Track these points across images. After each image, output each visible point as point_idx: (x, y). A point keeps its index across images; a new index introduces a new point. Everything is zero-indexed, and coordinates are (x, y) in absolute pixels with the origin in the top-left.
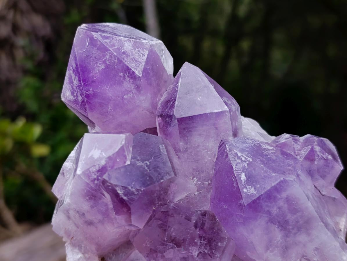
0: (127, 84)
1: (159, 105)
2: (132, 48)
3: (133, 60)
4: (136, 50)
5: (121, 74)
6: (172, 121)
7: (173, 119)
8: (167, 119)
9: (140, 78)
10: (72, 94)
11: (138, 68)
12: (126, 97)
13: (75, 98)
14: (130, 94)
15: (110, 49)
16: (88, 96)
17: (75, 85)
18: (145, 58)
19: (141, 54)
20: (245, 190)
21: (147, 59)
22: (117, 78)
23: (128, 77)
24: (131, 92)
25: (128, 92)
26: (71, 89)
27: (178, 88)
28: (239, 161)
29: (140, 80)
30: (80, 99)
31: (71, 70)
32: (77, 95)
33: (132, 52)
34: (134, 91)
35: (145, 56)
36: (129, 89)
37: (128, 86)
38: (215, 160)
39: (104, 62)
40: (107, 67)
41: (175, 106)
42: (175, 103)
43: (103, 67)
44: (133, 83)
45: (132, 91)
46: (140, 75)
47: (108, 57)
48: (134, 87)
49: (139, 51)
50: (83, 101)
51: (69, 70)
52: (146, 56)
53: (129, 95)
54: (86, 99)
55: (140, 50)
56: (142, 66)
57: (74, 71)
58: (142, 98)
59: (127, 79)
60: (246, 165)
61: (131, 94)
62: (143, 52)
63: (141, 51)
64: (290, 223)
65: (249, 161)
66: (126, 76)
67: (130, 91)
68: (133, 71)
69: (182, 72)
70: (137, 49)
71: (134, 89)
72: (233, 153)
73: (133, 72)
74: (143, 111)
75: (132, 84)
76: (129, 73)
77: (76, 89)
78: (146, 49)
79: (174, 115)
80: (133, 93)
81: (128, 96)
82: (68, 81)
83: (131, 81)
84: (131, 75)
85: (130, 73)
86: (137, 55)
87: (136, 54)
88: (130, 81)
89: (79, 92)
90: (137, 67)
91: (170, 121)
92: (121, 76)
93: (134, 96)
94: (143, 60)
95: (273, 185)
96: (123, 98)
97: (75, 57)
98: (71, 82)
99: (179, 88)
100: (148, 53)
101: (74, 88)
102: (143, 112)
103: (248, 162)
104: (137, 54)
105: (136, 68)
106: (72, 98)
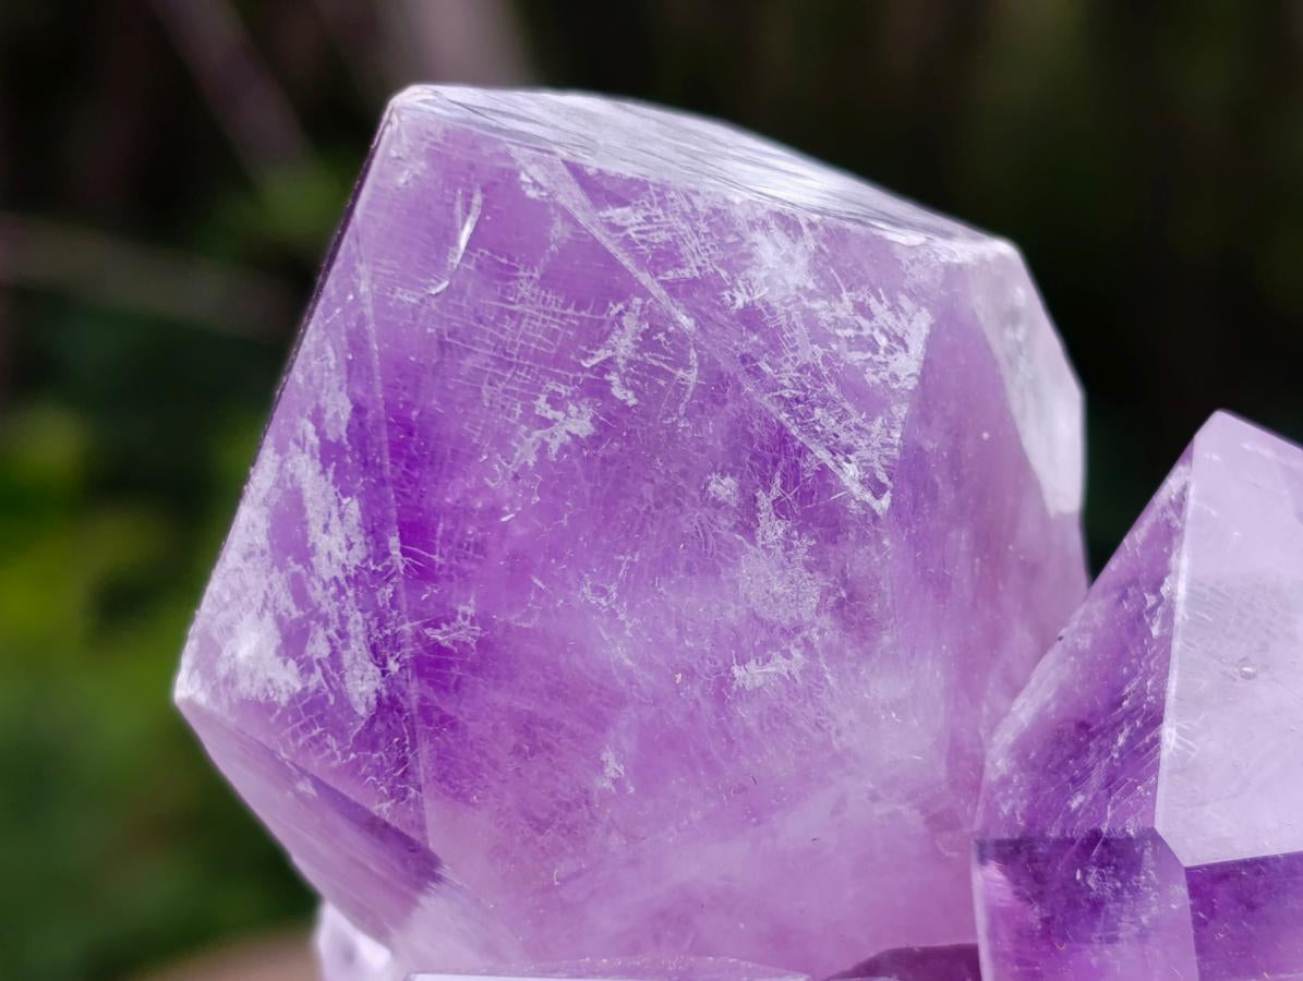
2: (811, 285)
3: (817, 375)
4: (841, 301)
5: (724, 487)
6: (1135, 890)
7: (1150, 873)
8: (1085, 874)
9: (876, 518)
10: (293, 641)
11: (862, 443)
12: (749, 675)
13: (316, 678)
14: (787, 655)
15: (645, 278)
16: (434, 664)
17: (326, 570)
18: (907, 365)
19: (882, 331)
21: (923, 377)
22: (691, 520)
23: (780, 508)
24: (799, 638)
25: (772, 636)
26: (286, 602)
27: (1169, 616)
29: (878, 537)
30: (363, 685)
31: (300, 444)
32: (335, 656)
33: (815, 311)
34: (823, 630)
35: (912, 352)
36: (784, 616)
37: (777, 588)
39: (596, 388)
40: (611, 422)
41: (1164, 769)
42: (1156, 741)
43: (579, 421)
44: (817, 565)
45: (798, 630)
46: (877, 496)
47: (623, 344)
48: (826, 592)
49: (863, 310)
50: (387, 707)
51: (281, 449)
52: (917, 347)
53: (778, 665)
54: (414, 691)
55: (872, 301)
56: (889, 427)
57: (328, 453)
58: (883, 688)
59: (772, 529)
61: (797, 654)
62: (890, 319)
63: (880, 310)
66: (764, 501)
67: (783, 631)
68: (824, 467)
69: (1192, 492)
70: (845, 295)
71: (818, 612)
73: (823, 471)
74: (874, 798)
75: (809, 567)
76: (793, 477)
77: (329, 608)
78: (911, 295)
79: (1156, 839)
80: (807, 643)
81: (770, 669)
82: (261, 541)
83: (804, 544)
84: (805, 496)
85: (796, 483)
86: (848, 339)
87: (839, 332)
88: (788, 547)
89: (357, 623)
90: (855, 432)
91: (1117, 891)
92: (718, 505)
93: (820, 677)
94: (895, 378)
96: (722, 688)
97: (357, 342)
98: (290, 541)
99: (1178, 619)
100: (932, 327)
101: (317, 594)
102: (879, 810)
104: (850, 332)
105: (844, 438)
106: (286, 680)
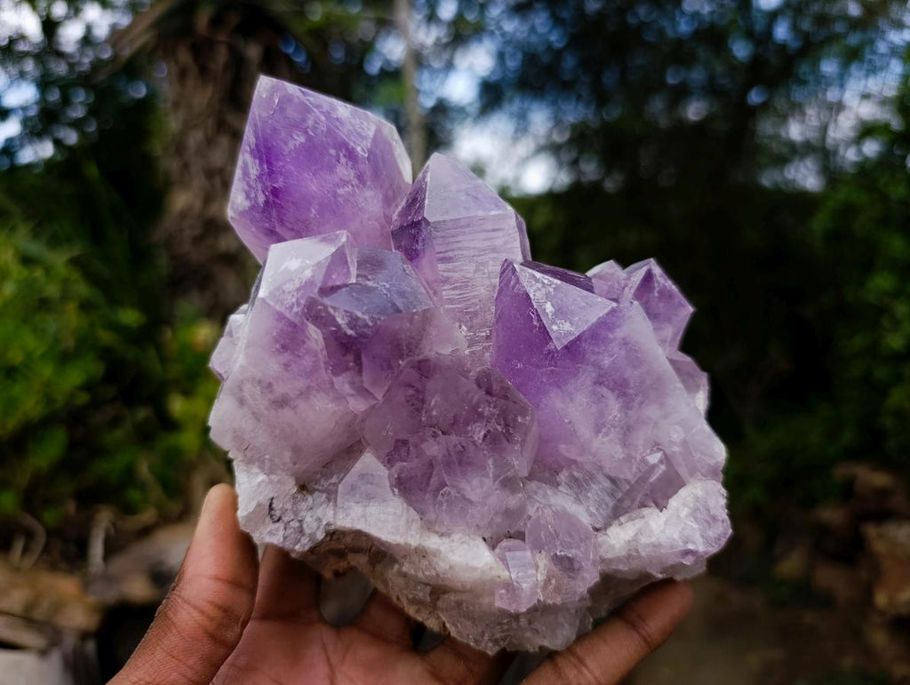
0: (344, 171)
1: (395, 217)
3: (352, 132)
5: (333, 152)
6: (421, 230)
7: (424, 225)
8: (411, 231)
9: (365, 158)
10: (248, 197)
11: (361, 144)
12: (340, 191)
13: (253, 202)
14: (348, 187)
15: (315, 110)
16: (275, 192)
17: (253, 177)
18: (371, 133)
19: (366, 127)
20: (555, 328)
21: (374, 137)
22: (326, 159)
23: (345, 156)
24: (350, 184)
25: (345, 183)
26: (246, 187)
28: (540, 285)
29: (365, 162)
30: (261, 199)
31: (247, 151)
32: (256, 196)
33: (351, 121)
34: (355, 181)
36: (346, 178)
37: (345, 173)
38: (495, 295)
39: (305, 132)
40: (309, 139)
41: (426, 207)
42: (424, 203)
43: (302, 139)
44: (353, 167)
45: (350, 181)
46: (364, 154)
47: (310, 123)
48: (355, 174)
49: (362, 123)
50: (267, 202)
51: (243, 155)
53: (346, 189)
54: (271, 198)
55: (364, 122)
56: (367, 143)
57: (252, 152)
58: (368, 194)
59: (344, 161)
60: (552, 290)
61: (350, 187)
63: (365, 124)
64: (632, 385)
65: (556, 284)
66: (341, 154)
67: (347, 182)
68: (353, 147)
69: (431, 165)
70: (358, 119)
71: (354, 178)
72: (527, 275)
73: (353, 149)
74: (369, 220)
75: (351, 168)
77: (254, 186)
78: (372, 122)
79: (425, 219)
82: (241, 176)
83: (350, 164)
84: (349, 154)
85: (348, 151)
86: (359, 127)
87: (356, 125)
88: (347, 164)
89: (259, 185)
90: (360, 142)
91: (418, 232)
92: (331, 155)
93: (355, 191)
94: (368, 135)
95: (601, 315)
96: (335, 193)
97: (255, 125)
98: (246, 173)
101: (251, 183)
102: (370, 223)
103: (553, 286)
105: (358, 143)
106: (247, 204)
